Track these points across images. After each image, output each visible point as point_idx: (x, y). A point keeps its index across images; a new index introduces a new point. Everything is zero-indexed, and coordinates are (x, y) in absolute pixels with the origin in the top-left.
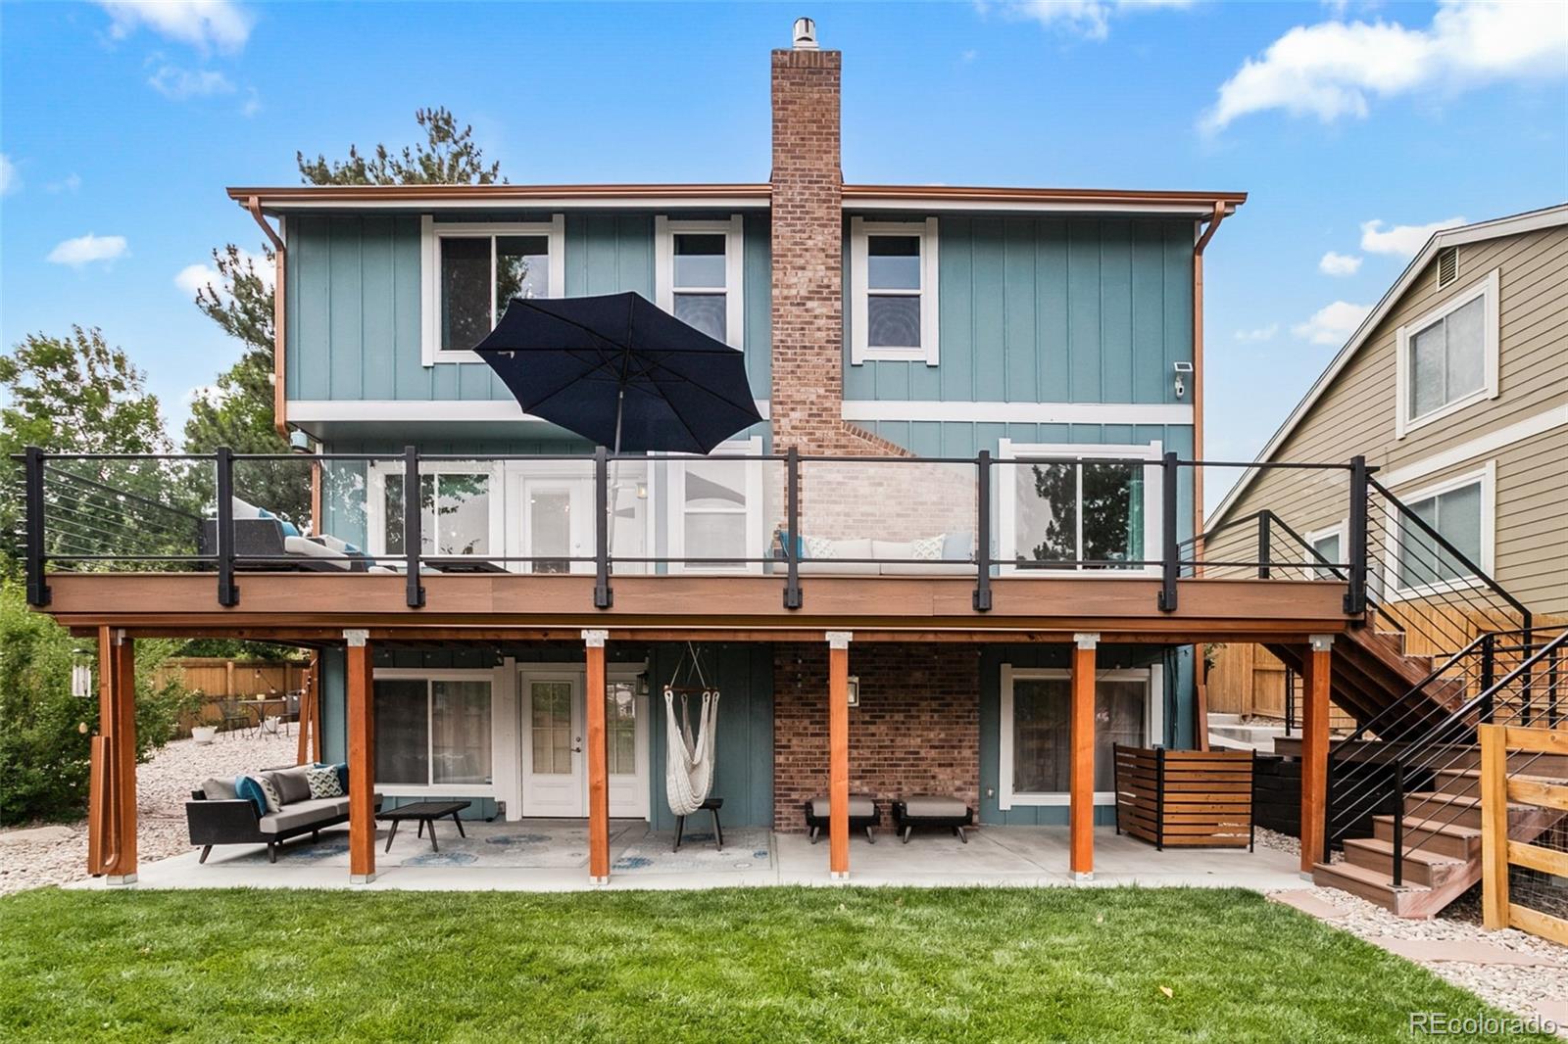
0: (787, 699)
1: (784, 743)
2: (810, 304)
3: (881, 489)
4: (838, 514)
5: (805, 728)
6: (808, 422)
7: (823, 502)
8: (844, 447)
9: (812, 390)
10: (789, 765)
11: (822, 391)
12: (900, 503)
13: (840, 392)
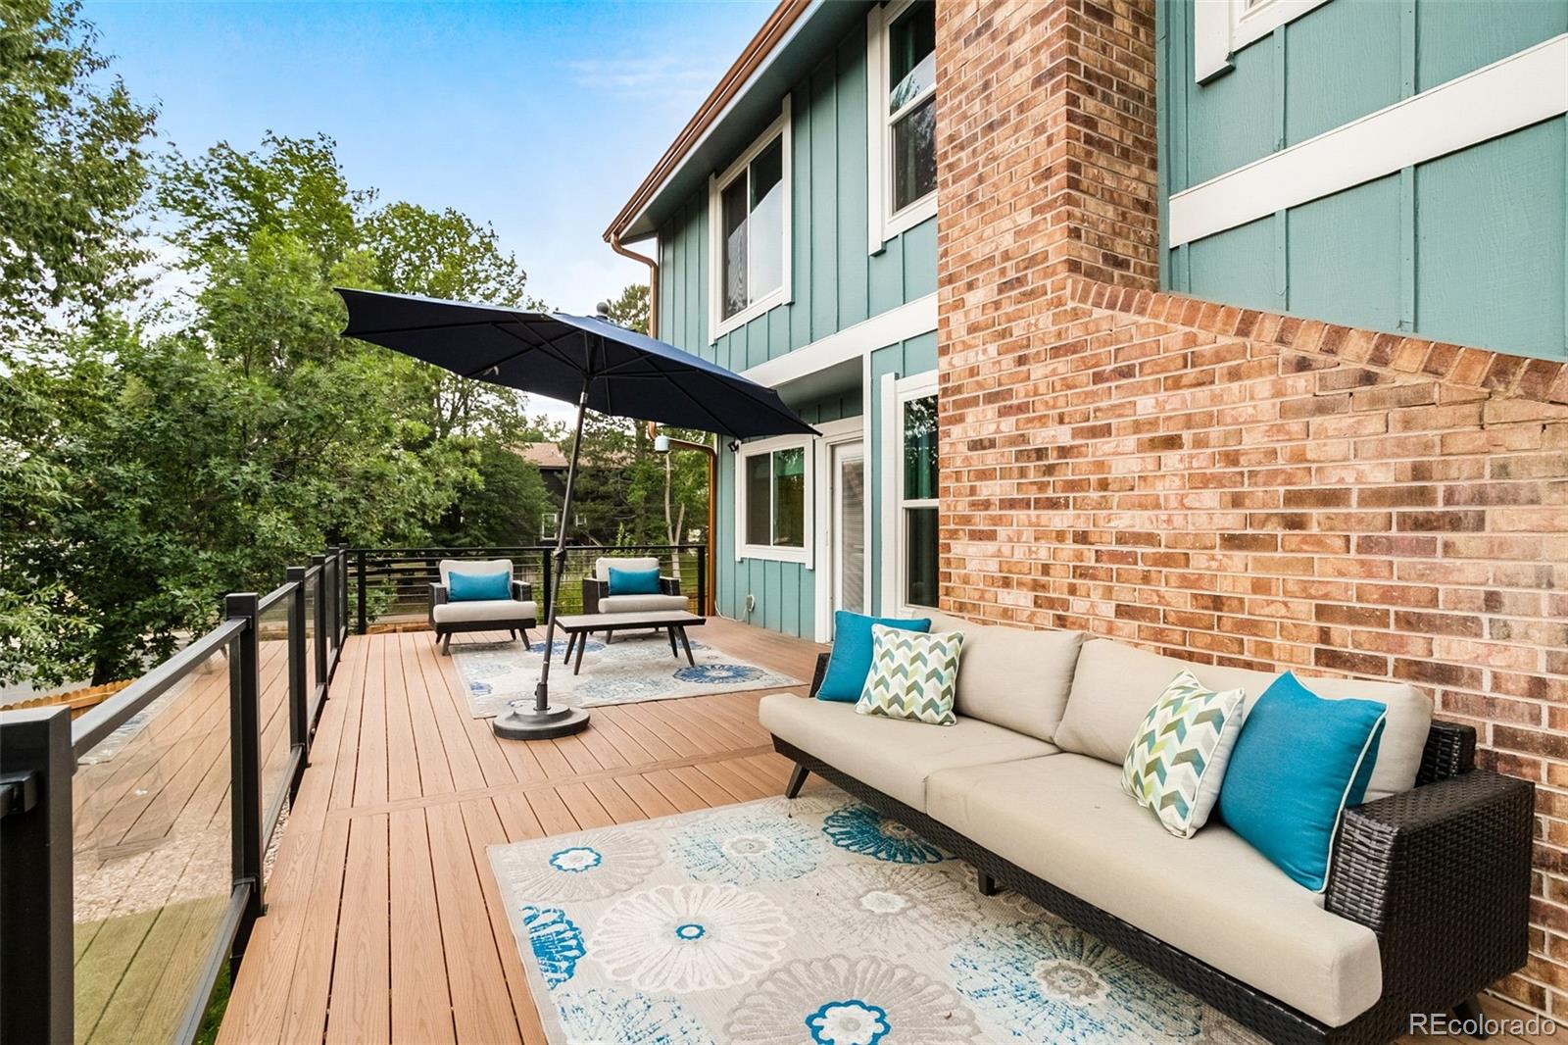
2: (999, 17)
3: (1171, 458)
4: (1060, 536)
6: (997, 305)
7: (1026, 504)
8: (1073, 349)
9: (1006, 223)
11: (1024, 218)
12: (1237, 501)
13: (1069, 200)
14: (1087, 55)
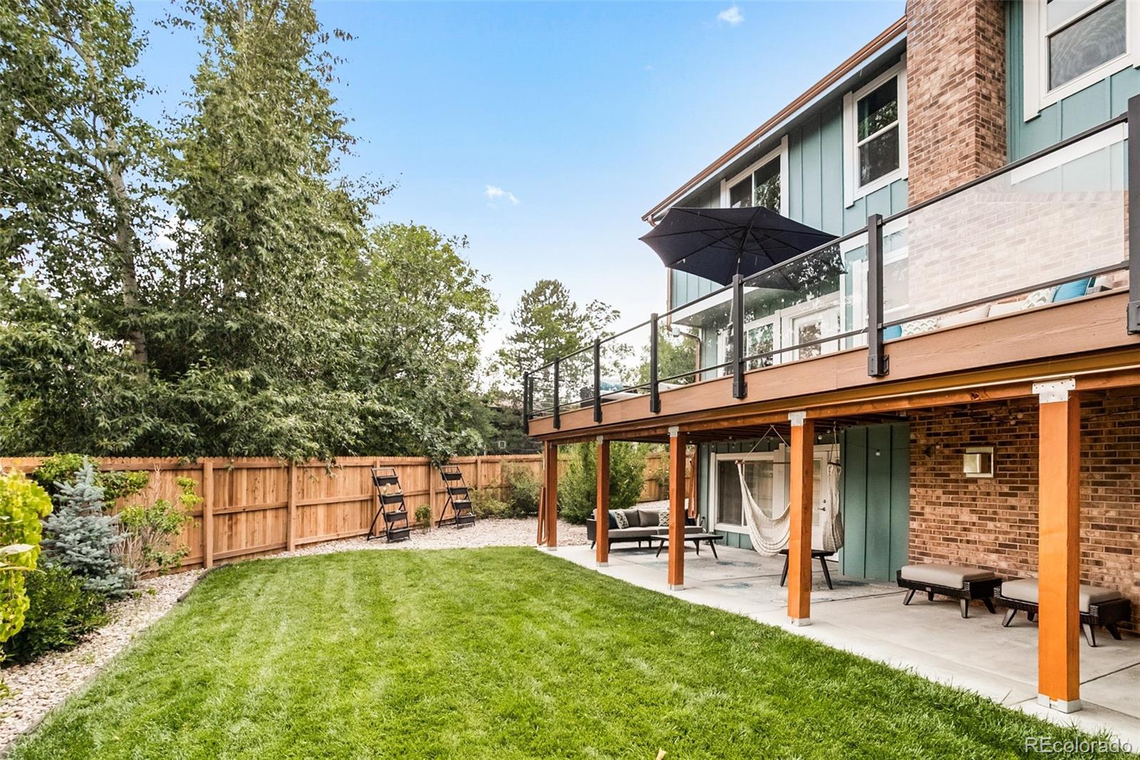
0: (921, 470)
1: (918, 510)
2: (942, 100)
3: (1021, 247)
5: (938, 498)
7: (955, 280)
9: (945, 177)
10: (922, 531)
11: (954, 174)
12: (1047, 254)
13: (976, 166)
14: (982, 113)
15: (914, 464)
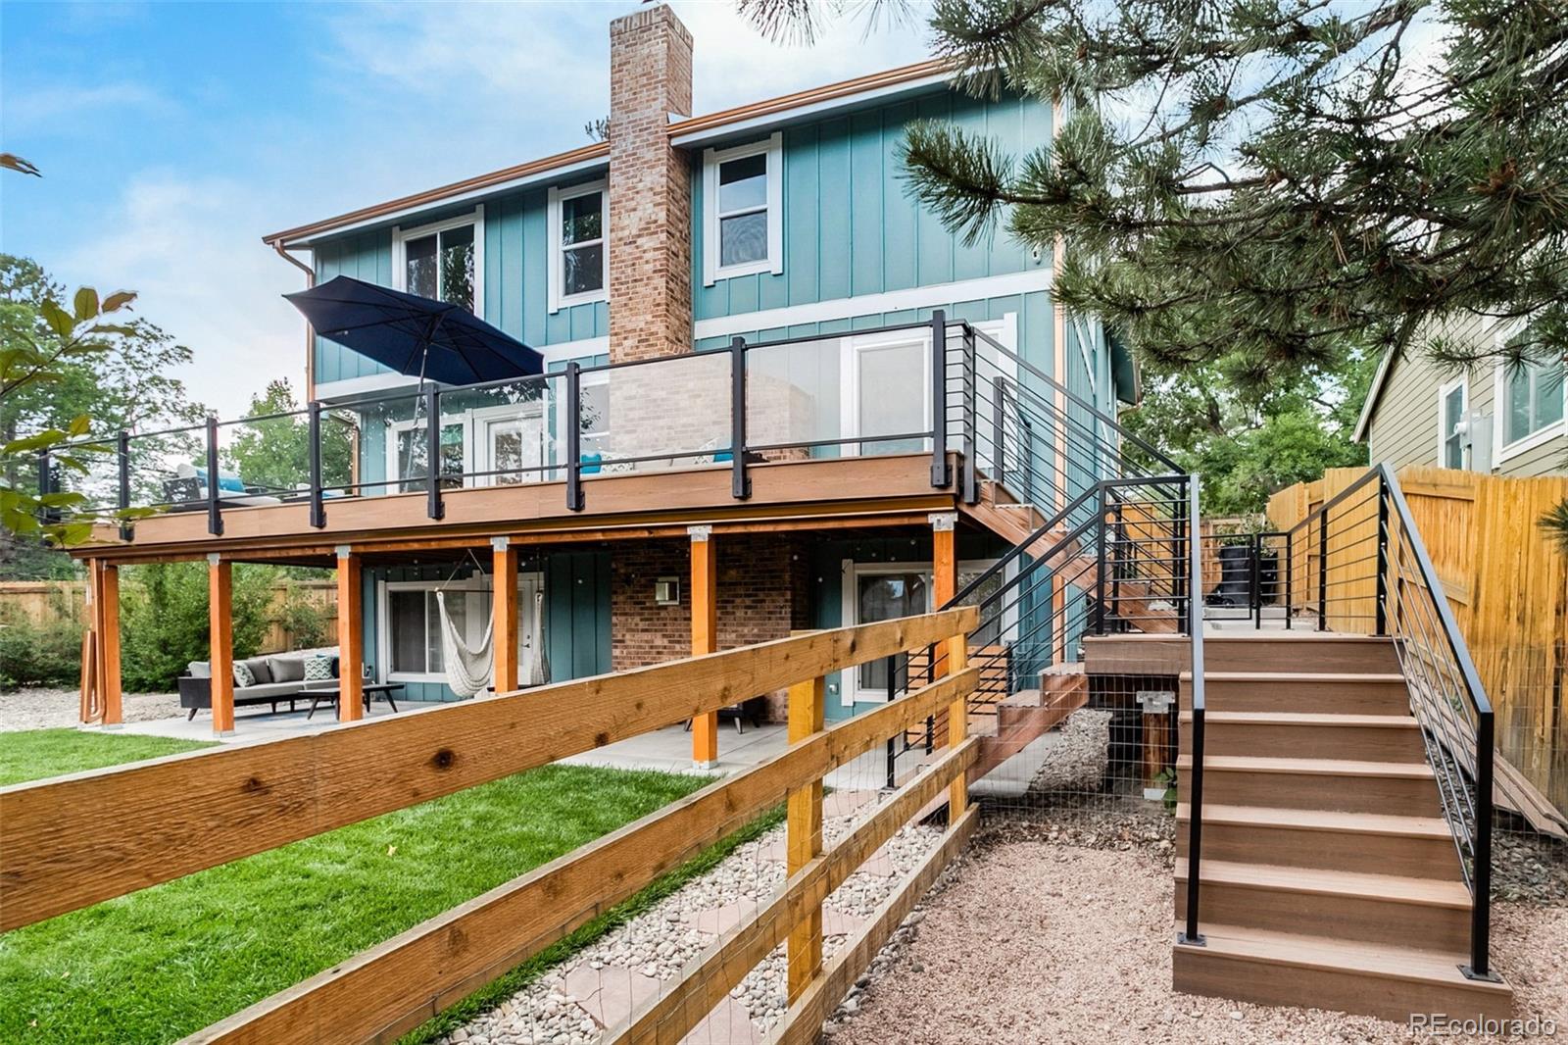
0: (621, 598)
1: (620, 637)
2: (640, 241)
3: (698, 401)
4: (662, 428)
5: (637, 625)
6: (637, 347)
7: (649, 418)
9: (641, 318)
10: (624, 658)
11: (649, 318)
12: (716, 412)
13: (666, 316)
14: (672, 269)
15: (615, 593)
